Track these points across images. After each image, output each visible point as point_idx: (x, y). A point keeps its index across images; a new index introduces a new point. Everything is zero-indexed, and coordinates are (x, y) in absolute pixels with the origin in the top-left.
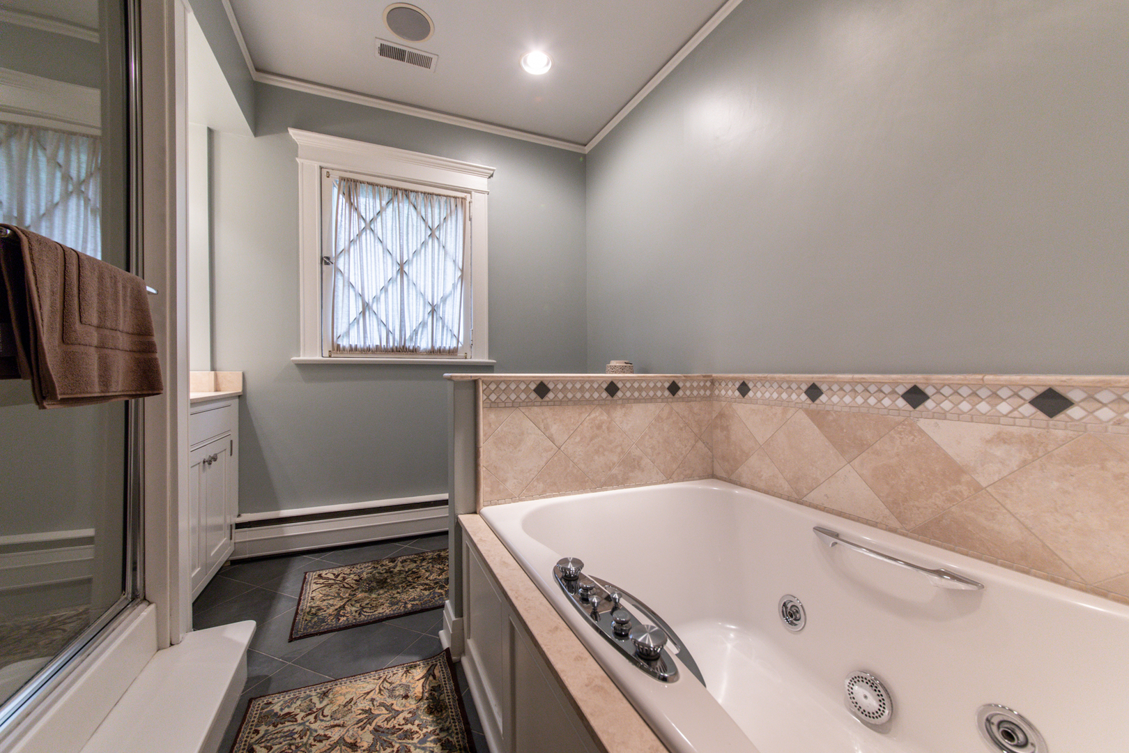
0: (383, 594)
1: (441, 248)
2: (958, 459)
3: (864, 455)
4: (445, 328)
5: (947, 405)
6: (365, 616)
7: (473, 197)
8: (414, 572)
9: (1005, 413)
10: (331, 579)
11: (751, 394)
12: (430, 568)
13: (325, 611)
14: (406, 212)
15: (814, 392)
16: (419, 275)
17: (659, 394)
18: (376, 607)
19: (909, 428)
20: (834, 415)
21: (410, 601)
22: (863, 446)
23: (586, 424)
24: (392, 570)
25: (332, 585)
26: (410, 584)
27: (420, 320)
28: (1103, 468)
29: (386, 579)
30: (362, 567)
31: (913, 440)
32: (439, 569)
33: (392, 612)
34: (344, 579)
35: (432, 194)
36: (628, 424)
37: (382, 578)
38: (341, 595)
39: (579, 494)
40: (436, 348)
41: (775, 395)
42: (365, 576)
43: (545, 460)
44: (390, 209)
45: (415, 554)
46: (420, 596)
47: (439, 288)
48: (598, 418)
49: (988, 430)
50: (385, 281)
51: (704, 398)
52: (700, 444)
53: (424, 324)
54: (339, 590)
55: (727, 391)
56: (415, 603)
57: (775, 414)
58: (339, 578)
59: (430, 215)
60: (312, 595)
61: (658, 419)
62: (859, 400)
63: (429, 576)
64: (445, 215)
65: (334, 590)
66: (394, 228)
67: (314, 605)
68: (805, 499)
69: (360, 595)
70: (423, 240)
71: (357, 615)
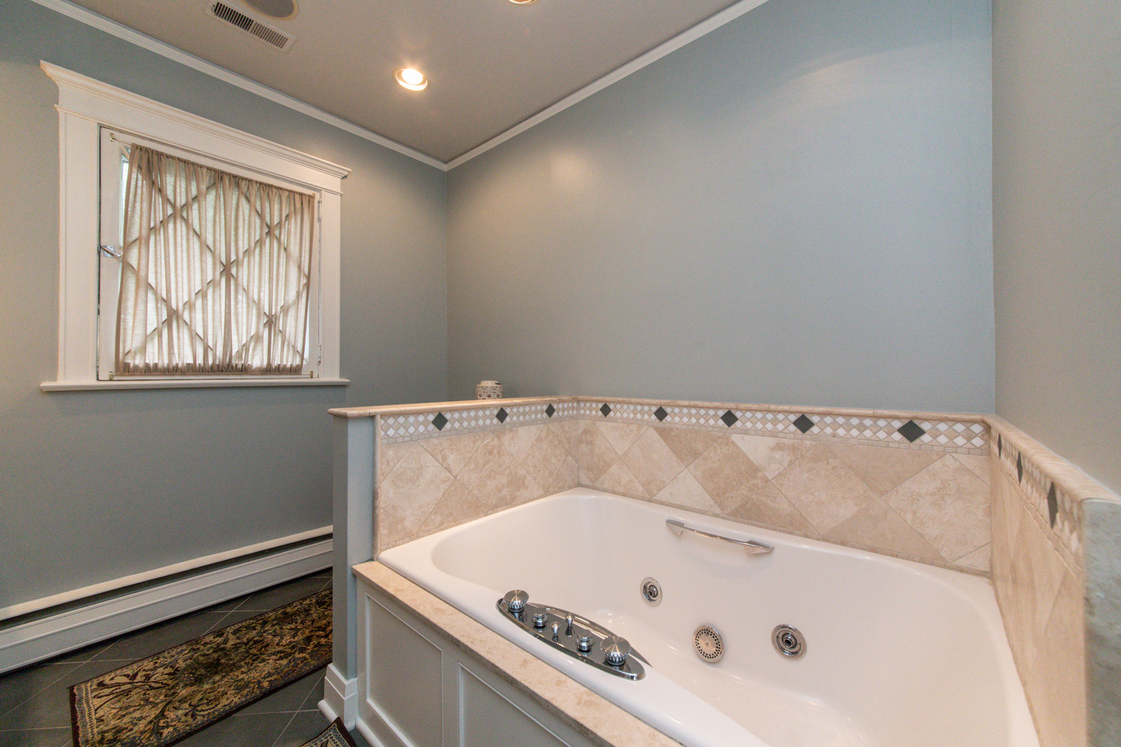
0: (221, 680)
1: (282, 249)
2: (755, 462)
3: (697, 461)
4: (286, 343)
5: (749, 425)
6: (203, 716)
7: (323, 197)
8: (256, 642)
9: (781, 430)
10: (124, 684)
11: (611, 414)
12: (278, 632)
13: (131, 730)
14: (234, 202)
15: (661, 414)
16: (251, 280)
17: (539, 416)
18: (216, 699)
19: (726, 441)
20: (676, 432)
21: (264, 678)
22: (696, 454)
23: (480, 451)
24: (222, 646)
25: (130, 691)
26: (256, 658)
27: (253, 333)
28: (828, 463)
29: (218, 660)
30: (173, 653)
31: (728, 450)
32: (291, 629)
33: (243, 699)
34: (148, 677)
35: (271, 186)
36: (514, 446)
37: (211, 661)
38: (151, 700)
39: (473, 520)
40: (274, 367)
41: (632, 416)
42: (181, 664)
43: (442, 491)
44: (211, 197)
45: (251, 619)
46: (277, 669)
47: (279, 296)
48: (490, 444)
49: (772, 441)
50: (202, 283)
51: (572, 417)
52: (570, 458)
53: (257, 338)
54: (145, 694)
55: (591, 411)
56: (272, 678)
57: (632, 431)
58: (138, 678)
59: (267, 210)
60: (97, 716)
61: (539, 439)
62: (694, 420)
63: (280, 641)
64: (287, 212)
65: (135, 697)
66: (218, 219)
67: (106, 728)
68: (655, 498)
69: (183, 692)
70: (258, 238)
71: (189, 718)
